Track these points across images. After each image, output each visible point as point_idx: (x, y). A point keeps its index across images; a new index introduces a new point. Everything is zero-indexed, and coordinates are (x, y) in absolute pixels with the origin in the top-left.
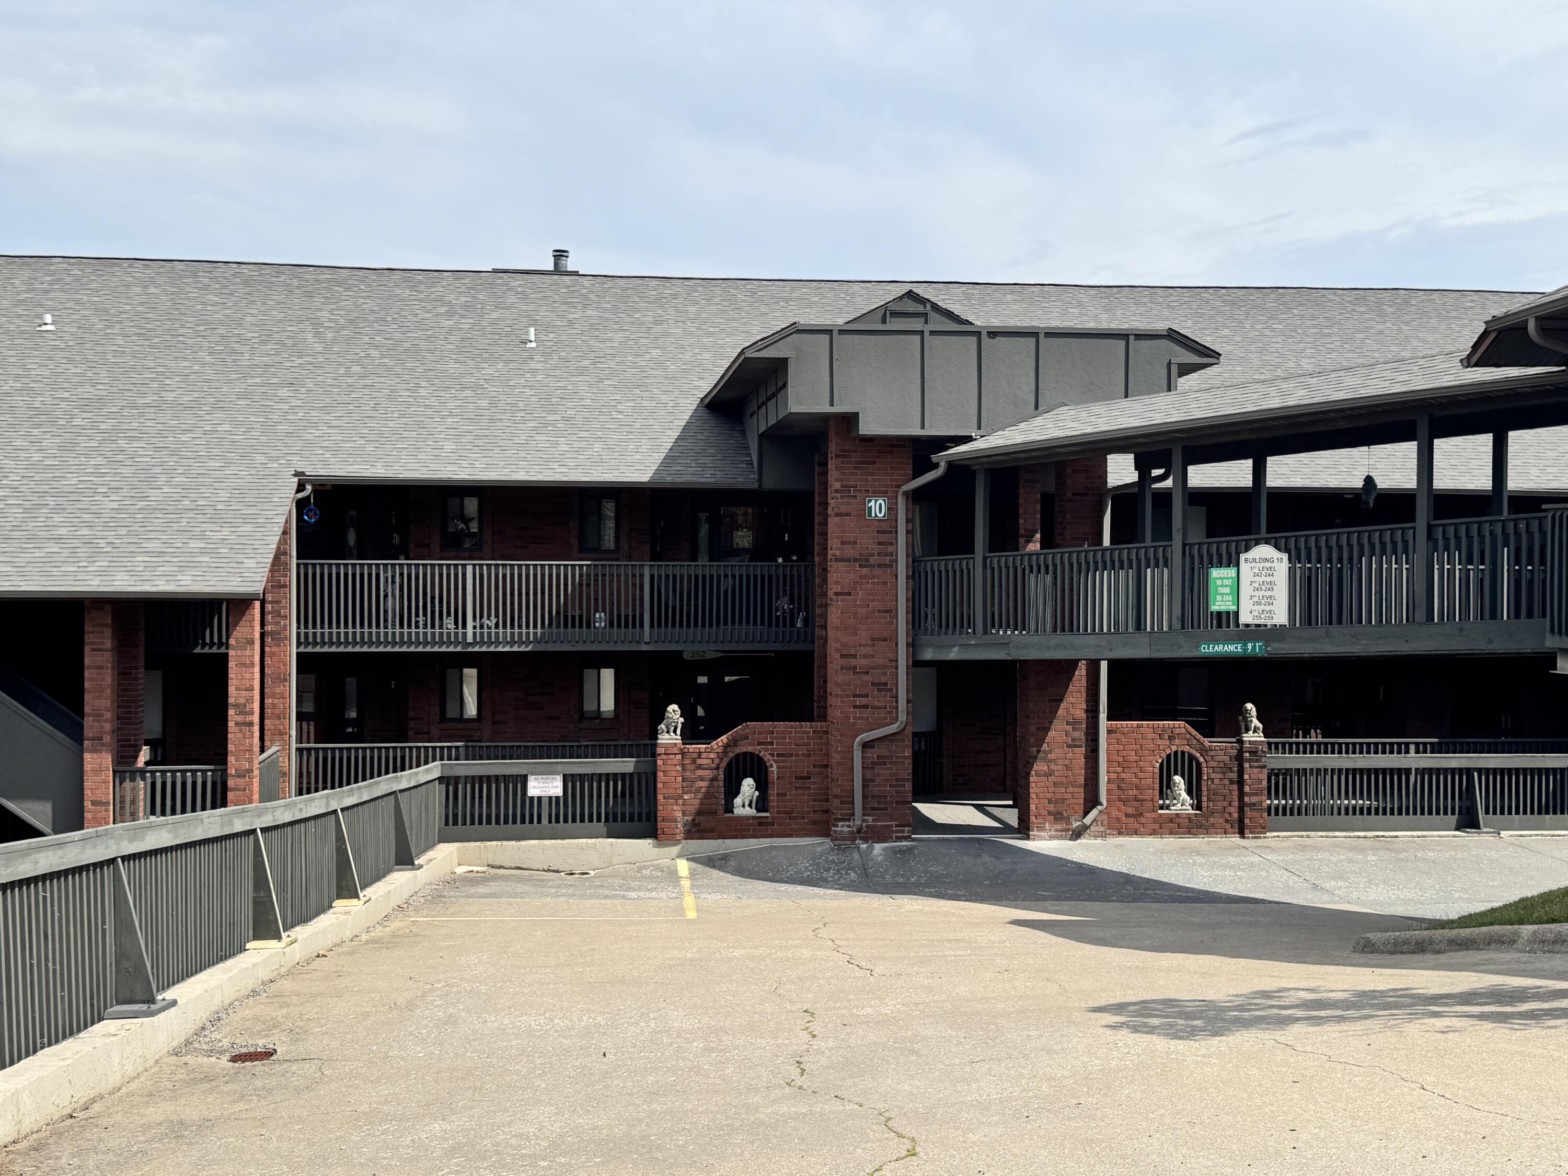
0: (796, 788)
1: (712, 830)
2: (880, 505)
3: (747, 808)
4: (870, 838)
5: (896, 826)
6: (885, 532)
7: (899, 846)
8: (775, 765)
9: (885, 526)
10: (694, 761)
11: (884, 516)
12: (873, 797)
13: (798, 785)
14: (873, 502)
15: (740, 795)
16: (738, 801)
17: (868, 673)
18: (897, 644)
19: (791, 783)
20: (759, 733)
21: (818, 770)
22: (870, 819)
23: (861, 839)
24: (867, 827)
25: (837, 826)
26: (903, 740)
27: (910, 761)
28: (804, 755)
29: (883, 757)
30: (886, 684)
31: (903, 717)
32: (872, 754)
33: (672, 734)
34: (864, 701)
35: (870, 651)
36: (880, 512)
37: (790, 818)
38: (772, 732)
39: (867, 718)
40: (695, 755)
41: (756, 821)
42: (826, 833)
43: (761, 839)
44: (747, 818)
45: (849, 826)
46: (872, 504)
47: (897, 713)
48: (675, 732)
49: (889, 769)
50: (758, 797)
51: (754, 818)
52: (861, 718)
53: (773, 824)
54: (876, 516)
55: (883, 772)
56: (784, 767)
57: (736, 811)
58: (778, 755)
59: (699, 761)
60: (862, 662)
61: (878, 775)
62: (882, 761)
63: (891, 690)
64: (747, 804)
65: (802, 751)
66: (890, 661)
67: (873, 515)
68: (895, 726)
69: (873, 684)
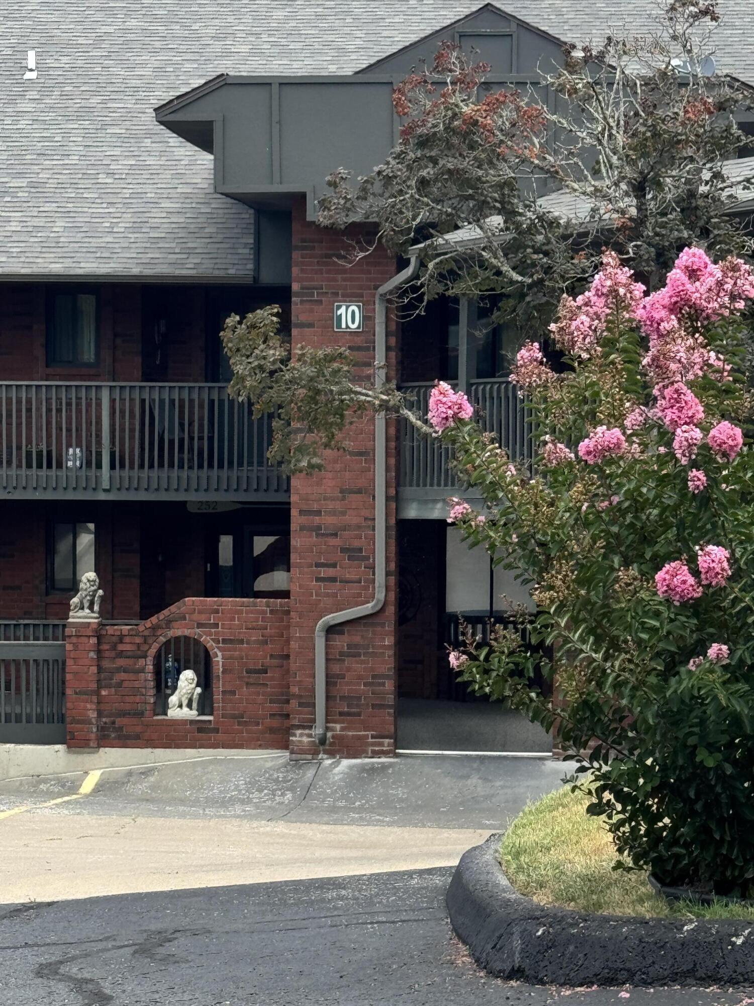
0: (247, 684)
1: (137, 737)
2: (353, 312)
3: (185, 709)
4: (338, 752)
5: (373, 737)
6: (359, 349)
7: (373, 764)
8: (219, 654)
9: (359, 341)
10: (114, 647)
11: (359, 327)
12: (342, 698)
13: (251, 681)
14: (344, 308)
15: (177, 692)
16: (173, 700)
17: (336, 535)
18: (374, 497)
19: (241, 678)
20: (200, 612)
21: (275, 662)
22: (338, 726)
23: (325, 752)
24: (333, 737)
25: (295, 735)
26: (383, 625)
27: (391, 652)
28: (257, 642)
29: (356, 646)
30: (360, 550)
31: (380, 595)
32: (341, 642)
33: (87, 611)
34: (331, 572)
35: (338, 505)
36: (353, 322)
37: (239, 724)
38: (217, 612)
39: (335, 595)
40: (114, 639)
41: (195, 727)
42: (284, 745)
43: (201, 750)
44: (184, 722)
45: (310, 736)
46: (342, 311)
47: (374, 588)
48: (91, 608)
49: (362, 662)
50: (200, 695)
51: (192, 722)
52: (327, 595)
53: (216, 730)
54: (347, 327)
55: (357, 667)
56: (231, 658)
57: (170, 712)
58: (225, 641)
59: (121, 647)
60: (329, 520)
61: (349, 669)
62: (354, 652)
63: (368, 558)
64: (185, 703)
65: (255, 636)
66: (366, 519)
67: (344, 326)
68: (370, 605)
69: (343, 550)
